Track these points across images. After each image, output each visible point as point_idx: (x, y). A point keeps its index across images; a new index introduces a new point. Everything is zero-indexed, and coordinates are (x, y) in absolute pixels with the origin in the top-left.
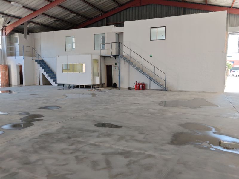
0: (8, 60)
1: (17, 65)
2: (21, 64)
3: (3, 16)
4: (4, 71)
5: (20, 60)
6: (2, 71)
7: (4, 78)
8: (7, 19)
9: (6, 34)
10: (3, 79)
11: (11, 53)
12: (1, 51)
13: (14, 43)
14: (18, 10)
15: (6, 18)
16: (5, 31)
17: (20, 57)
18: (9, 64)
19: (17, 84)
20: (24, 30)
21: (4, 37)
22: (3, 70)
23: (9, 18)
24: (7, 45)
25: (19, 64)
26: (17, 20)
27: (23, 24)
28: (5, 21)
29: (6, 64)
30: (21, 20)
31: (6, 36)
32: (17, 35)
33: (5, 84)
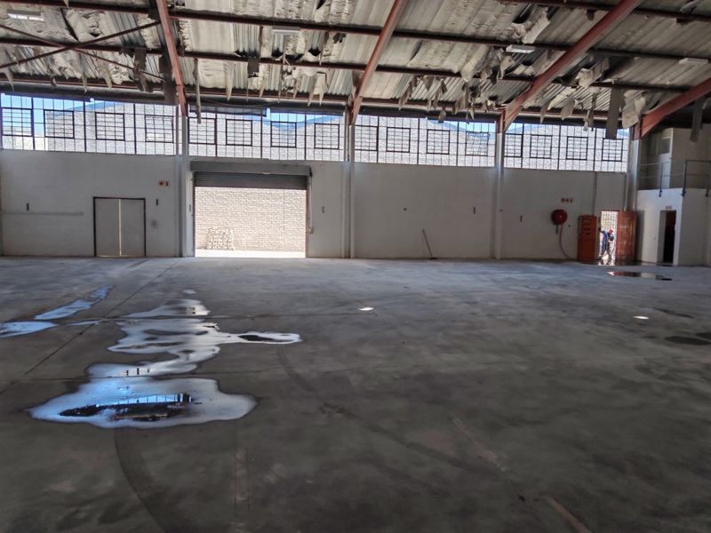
0: (639, 199)
1: (661, 211)
2: (673, 209)
3: (643, 94)
4: (625, 227)
5: (673, 198)
6: (621, 227)
7: (625, 243)
8: (652, 97)
9: (643, 134)
10: (622, 245)
11: (648, 178)
12: (626, 177)
13: (659, 154)
14: (686, 71)
15: (650, 96)
16: (641, 126)
17: (672, 190)
18: (640, 208)
19: (654, 260)
20: (692, 119)
21: (636, 143)
22: (623, 224)
23: (659, 94)
24: (641, 161)
25: (667, 207)
26: (676, 95)
27: (692, 103)
28: (647, 103)
29: (634, 207)
30: (687, 93)
31: (641, 138)
32: (670, 134)
33: (624, 258)
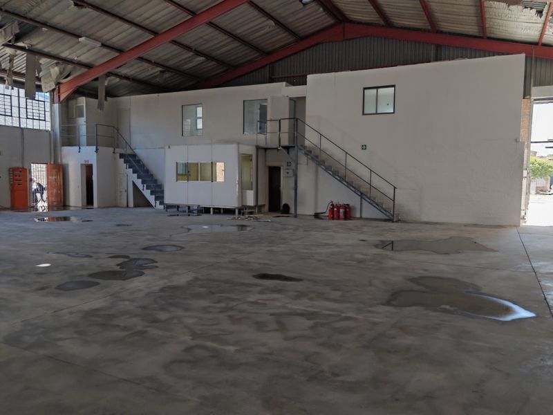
0: (63, 153)
1: (82, 165)
2: (90, 163)
3: (57, 64)
4: (54, 177)
5: (89, 154)
6: (50, 177)
7: (55, 191)
8: (64, 69)
9: (61, 100)
10: (52, 194)
11: (69, 136)
12: (50, 134)
13: (76, 117)
14: (89, 51)
15: (63, 66)
16: (59, 92)
17: (87, 147)
18: (65, 161)
19: (80, 205)
20: (98, 91)
21: (56, 106)
22: (52, 176)
23: (70, 67)
24: (62, 122)
25: (85, 161)
26: (84, 70)
27: (96, 79)
28: (61, 73)
29: (59, 161)
30: (92, 70)
31: (60, 102)
32: (83, 101)
33: (55, 204)
